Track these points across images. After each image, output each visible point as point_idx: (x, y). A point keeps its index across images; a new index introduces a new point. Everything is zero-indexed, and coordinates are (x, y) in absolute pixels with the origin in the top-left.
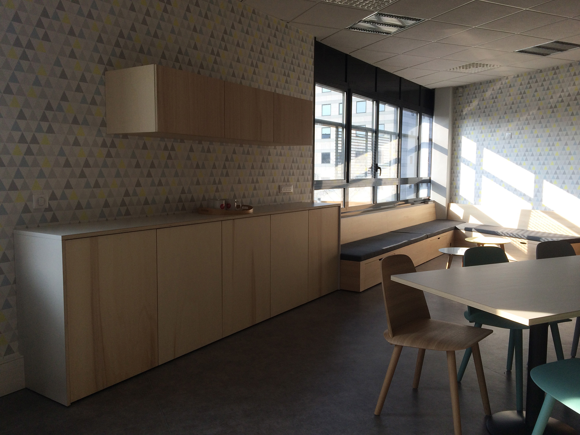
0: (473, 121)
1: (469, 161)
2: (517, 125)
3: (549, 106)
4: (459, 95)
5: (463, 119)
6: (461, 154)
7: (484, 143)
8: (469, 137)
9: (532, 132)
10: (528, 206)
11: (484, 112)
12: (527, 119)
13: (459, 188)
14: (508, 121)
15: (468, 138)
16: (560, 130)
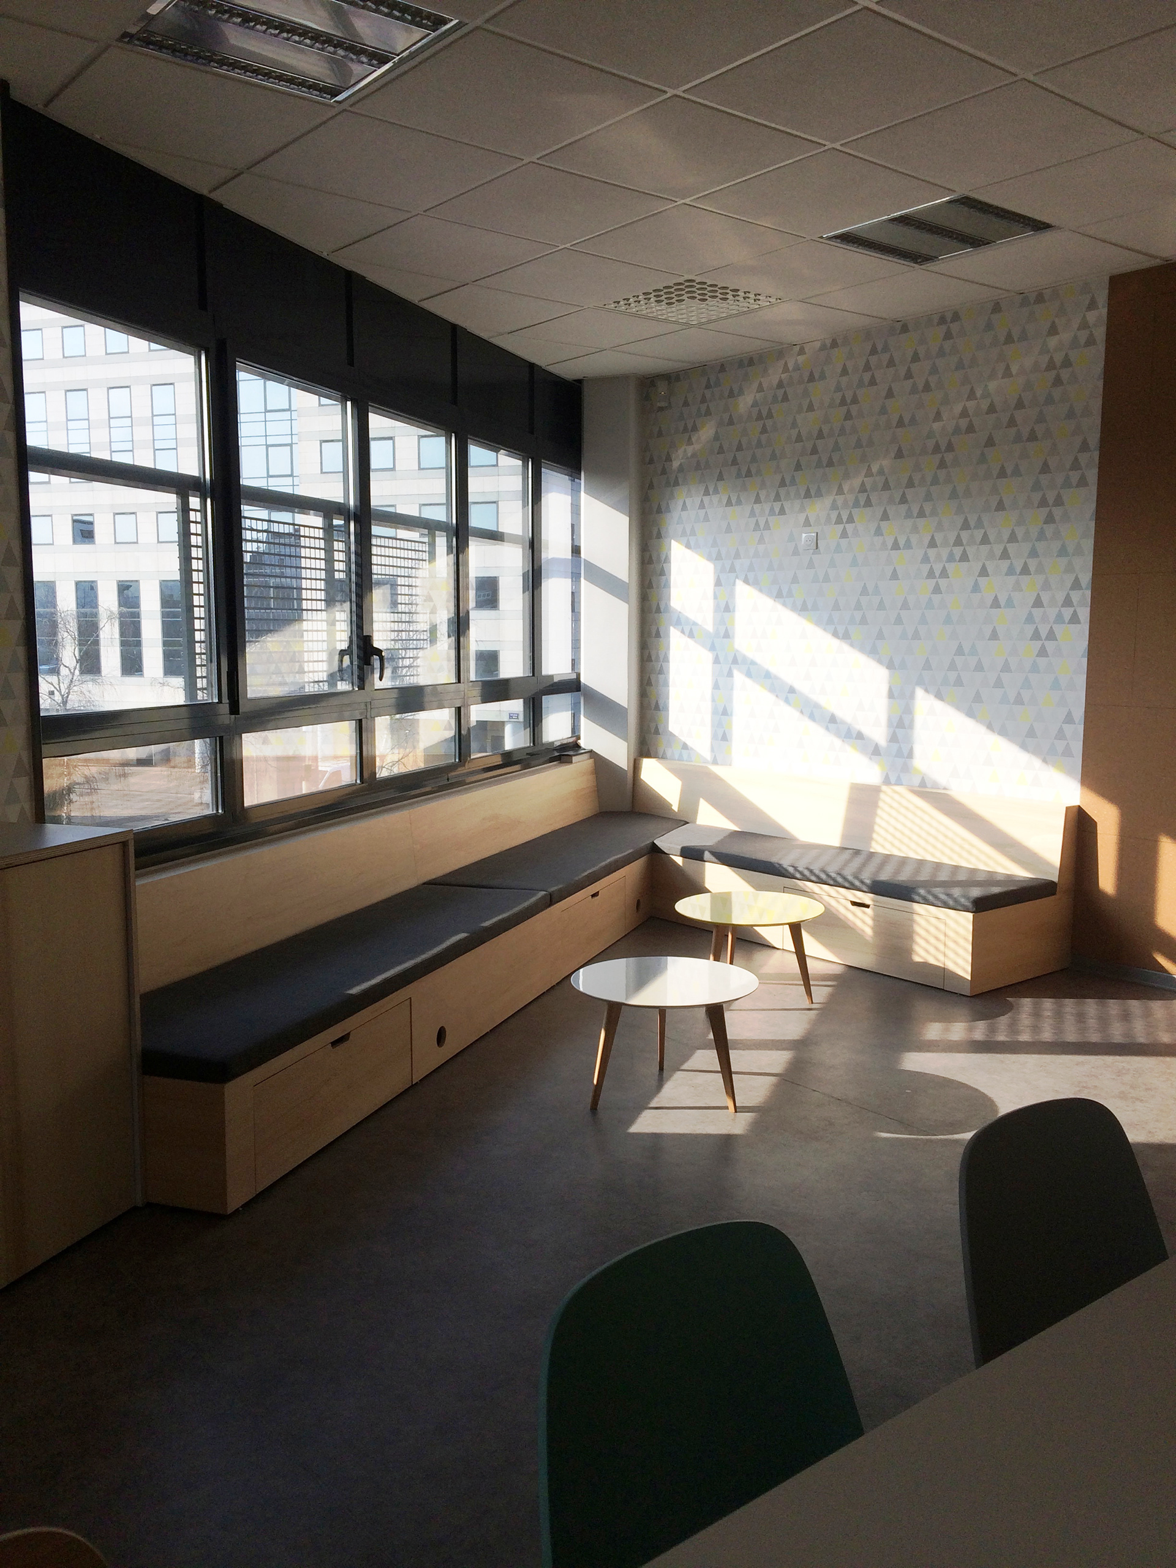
0: (702, 493)
1: (695, 624)
2: (834, 507)
3: (931, 444)
4: (659, 404)
5: (672, 484)
6: (669, 599)
7: (738, 564)
8: (692, 543)
9: (878, 532)
10: (870, 773)
11: (735, 462)
12: (863, 489)
13: (666, 709)
14: (808, 495)
15: (688, 546)
16: (966, 526)
